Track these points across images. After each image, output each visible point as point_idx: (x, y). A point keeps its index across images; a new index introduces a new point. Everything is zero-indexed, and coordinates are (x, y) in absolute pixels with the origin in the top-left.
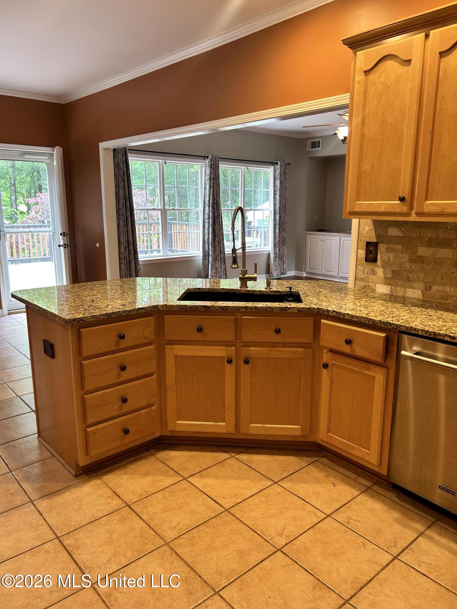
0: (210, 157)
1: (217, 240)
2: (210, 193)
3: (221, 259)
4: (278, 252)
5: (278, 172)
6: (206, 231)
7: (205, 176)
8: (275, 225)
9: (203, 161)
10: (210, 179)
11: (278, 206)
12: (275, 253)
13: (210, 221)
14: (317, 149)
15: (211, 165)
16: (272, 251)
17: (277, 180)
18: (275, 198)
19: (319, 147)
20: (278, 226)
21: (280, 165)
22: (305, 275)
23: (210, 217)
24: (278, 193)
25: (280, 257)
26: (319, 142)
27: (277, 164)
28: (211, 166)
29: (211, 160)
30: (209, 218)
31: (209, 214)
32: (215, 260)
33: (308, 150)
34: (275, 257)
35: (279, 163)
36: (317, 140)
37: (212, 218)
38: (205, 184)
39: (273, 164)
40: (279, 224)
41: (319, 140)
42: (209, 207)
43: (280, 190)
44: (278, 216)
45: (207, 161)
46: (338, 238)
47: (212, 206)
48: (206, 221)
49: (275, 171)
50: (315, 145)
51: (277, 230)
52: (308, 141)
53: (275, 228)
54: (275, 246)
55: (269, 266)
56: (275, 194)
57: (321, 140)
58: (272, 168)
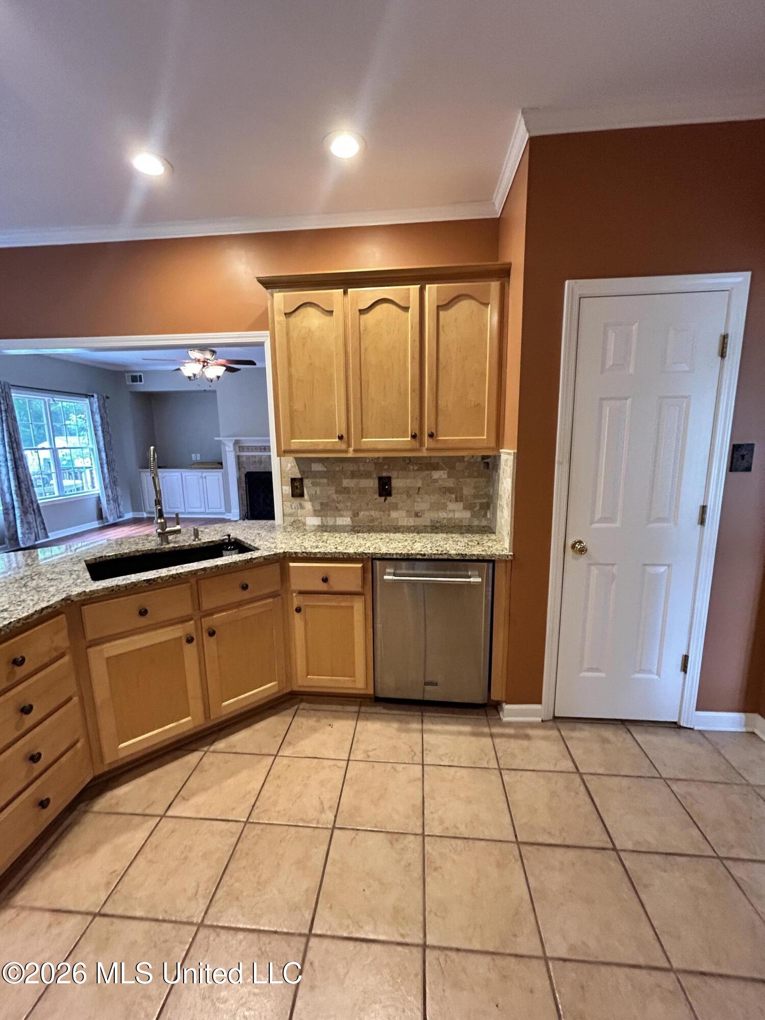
1: (24, 487)
3: (34, 510)
4: (110, 494)
5: (96, 405)
8: (102, 464)
11: (102, 444)
12: (108, 496)
14: (139, 383)
16: (102, 493)
17: (96, 415)
19: (141, 381)
20: (105, 466)
21: (98, 398)
22: (145, 515)
23: (9, 459)
24: (100, 428)
25: (114, 500)
26: (140, 376)
27: (93, 396)
33: (128, 383)
34: (108, 500)
35: (96, 396)
36: (138, 374)
39: (88, 396)
40: (107, 463)
41: (140, 374)
43: (102, 425)
46: (179, 474)
49: (91, 404)
50: (135, 379)
51: (106, 470)
52: (126, 375)
53: (102, 467)
54: (106, 488)
55: (100, 511)
56: (96, 430)
57: (142, 374)
58: (87, 401)
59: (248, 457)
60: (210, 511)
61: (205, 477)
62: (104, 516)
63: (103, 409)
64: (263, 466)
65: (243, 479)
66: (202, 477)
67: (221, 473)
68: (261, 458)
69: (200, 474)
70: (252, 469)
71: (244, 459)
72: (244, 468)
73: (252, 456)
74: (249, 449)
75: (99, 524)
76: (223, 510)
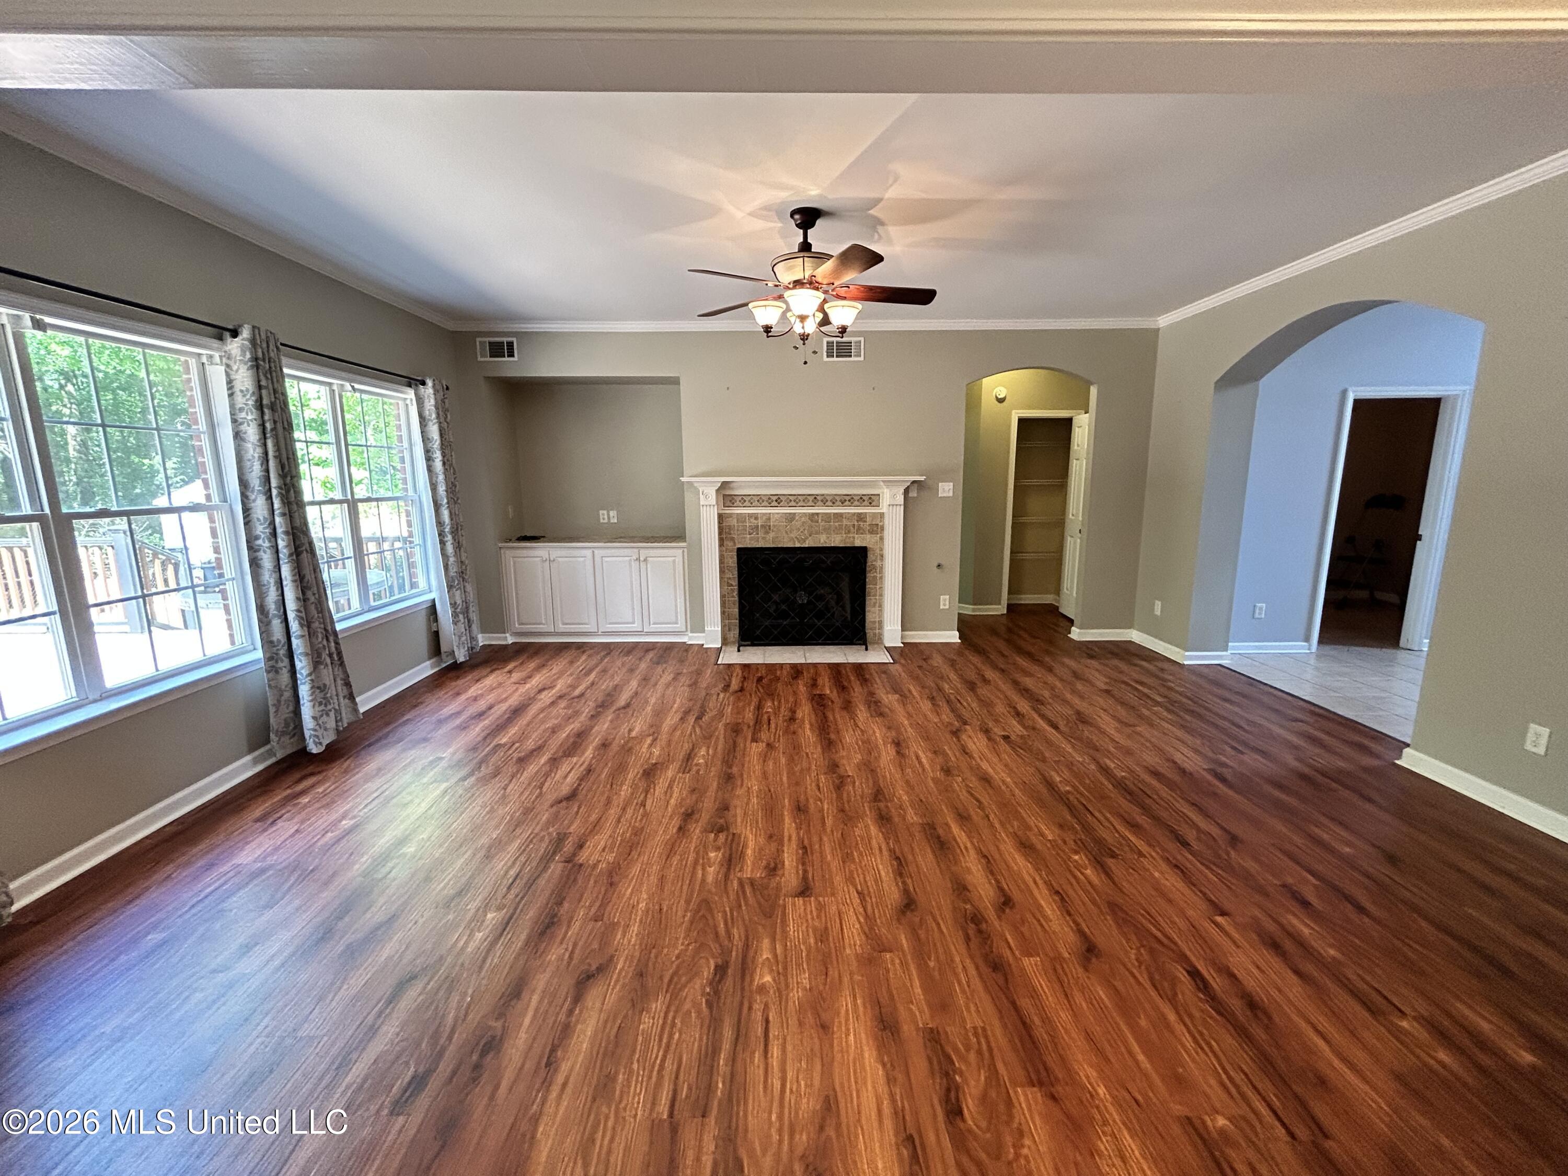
0: (245, 333)
1: (312, 599)
2: (266, 453)
3: (330, 655)
4: (459, 601)
5: (430, 404)
6: (268, 577)
7: (231, 395)
8: (441, 534)
9: (215, 343)
10: (260, 406)
11: (442, 489)
12: (454, 605)
13: (281, 544)
14: (506, 359)
15: (255, 359)
16: (441, 598)
17: (430, 423)
18: (430, 469)
19: (511, 355)
20: (449, 538)
21: (434, 386)
22: (510, 640)
23: (280, 530)
24: (438, 455)
25: (463, 611)
26: (510, 345)
27: (423, 383)
28: (256, 364)
29: (253, 341)
30: (274, 534)
31: (273, 522)
32: (316, 663)
33: (480, 359)
34: (455, 615)
35: (430, 383)
36: (505, 340)
37: (286, 533)
38: (234, 421)
39: (414, 382)
40: (452, 533)
41: (510, 339)
42: (270, 498)
43: (441, 447)
44: (445, 514)
45: (235, 346)
46: (588, 553)
47: (280, 494)
48: (264, 543)
49: (420, 402)
50: (500, 349)
51: (450, 548)
52: (478, 340)
53: (442, 543)
54: (450, 587)
55: (435, 637)
56: (429, 459)
57: (514, 340)
58: (410, 394)
59: (741, 518)
60: (653, 628)
61: (645, 560)
62: (444, 648)
63: (442, 408)
64: (772, 535)
65: (732, 561)
66: (638, 559)
67: (680, 551)
68: (769, 519)
69: (634, 553)
70: (749, 542)
71: (734, 522)
72: (733, 539)
73: (750, 515)
74: (745, 500)
75: (432, 667)
76: (680, 626)
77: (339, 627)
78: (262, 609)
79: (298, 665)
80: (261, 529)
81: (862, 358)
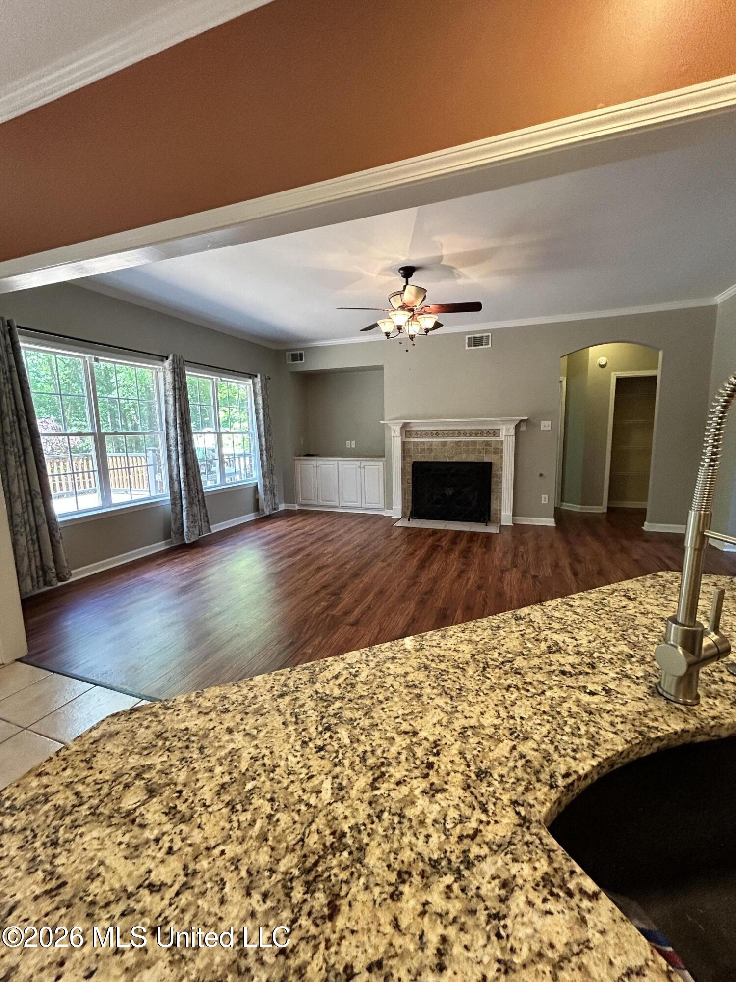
0: (171, 358)
1: (191, 474)
2: (175, 409)
3: (199, 501)
4: (268, 484)
5: (258, 386)
6: (174, 463)
7: (165, 385)
8: (261, 450)
9: (160, 363)
10: (174, 389)
11: (262, 428)
12: (265, 486)
13: (179, 448)
14: (300, 362)
15: (174, 368)
16: (260, 482)
17: (258, 396)
18: (257, 418)
19: (301, 360)
20: (265, 452)
21: (261, 377)
22: (297, 508)
23: (179, 443)
24: (261, 411)
25: (270, 490)
26: (301, 354)
27: (256, 376)
28: (174, 371)
29: (173, 361)
30: (177, 444)
31: (176, 439)
32: (191, 504)
33: (288, 363)
34: (265, 491)
35: (259, 376)
36: (299, 352)
37: (181, 444)
38: (165, 395)
39: (252, 376)
40: (266, 450)
41: (301, 352)
42: (176, 428)
43: (264, 408)
44: (263, 440)
45: (167, 364)
46: (335, 463)
47: (180, 427)
48: (173, 448)
49: (254, 385)
50: (297, 357)
51: (265, 457)
52: (287, 353)
53: (261, 454)
54: (264, 477)
55: (257, 501)
56: (257, 413)
57: (303, 352)
58: (250, 382)
59: (416, 444)
60: (367, 506)
61: (364, 468)
62: (260, 508)
63: (264, 388)
64: (433, 454)
65: (409, 470)
66: (360, 467)
67: (382, 463)
68: (431, 445)
69: (358, 463)
70: (420, 458)
71: (411, 446)
72: (410, 456)
73: (421, 442)
74: (417, 433)
75: (255, 516)
76: (381, 505)
77: (204, 491)
78: (171, 477)
79: (183, 503)
80: (172, 442)
81: (490, 346)
